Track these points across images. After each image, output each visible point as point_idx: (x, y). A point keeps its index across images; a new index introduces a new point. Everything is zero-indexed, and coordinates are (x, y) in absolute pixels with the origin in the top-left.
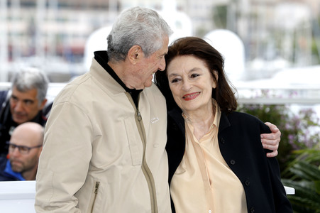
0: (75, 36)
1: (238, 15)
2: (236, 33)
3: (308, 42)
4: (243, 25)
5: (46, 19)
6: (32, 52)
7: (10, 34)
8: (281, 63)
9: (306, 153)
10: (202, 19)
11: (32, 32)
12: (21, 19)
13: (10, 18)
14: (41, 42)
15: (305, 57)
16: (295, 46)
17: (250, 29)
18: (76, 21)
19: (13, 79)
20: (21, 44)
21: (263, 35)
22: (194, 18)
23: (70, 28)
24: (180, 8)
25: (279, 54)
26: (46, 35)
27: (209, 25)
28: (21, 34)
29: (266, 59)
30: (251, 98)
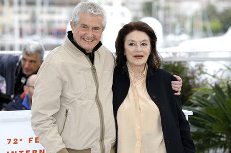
0: (60, 22)
1: (158, 8)
2: (158, 19)
3: (200, 24)
4: (161, 14)
5: (42, 12)
6: (33, 33)
7: (20, 22)
8: (184, 37)
9: (199, 90)
10: (137, 11)
11: (33, 20)
12: (27, 12)
13: (20, 12)
14: (39, 26)
15: (198, 33)
16: (192, 26)
17: (165, 16)
18: (60, 13)
19: (23, 49)
20: (27, 27)
21: (173, 20)
22: (132, 10)
23: (56, 17)
24: (123, 5)
25: (183, 31)
26: (42, 22)
27: (140, 14)
28: (27, 22)
29: (175, 34)
30: (166, 58)
